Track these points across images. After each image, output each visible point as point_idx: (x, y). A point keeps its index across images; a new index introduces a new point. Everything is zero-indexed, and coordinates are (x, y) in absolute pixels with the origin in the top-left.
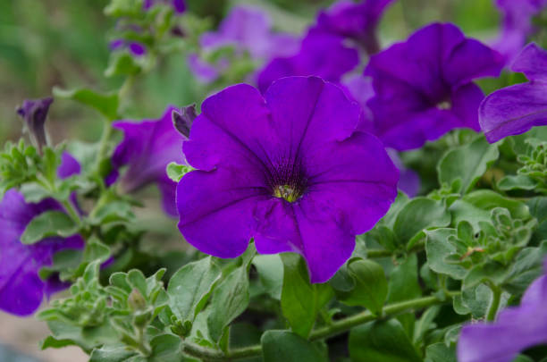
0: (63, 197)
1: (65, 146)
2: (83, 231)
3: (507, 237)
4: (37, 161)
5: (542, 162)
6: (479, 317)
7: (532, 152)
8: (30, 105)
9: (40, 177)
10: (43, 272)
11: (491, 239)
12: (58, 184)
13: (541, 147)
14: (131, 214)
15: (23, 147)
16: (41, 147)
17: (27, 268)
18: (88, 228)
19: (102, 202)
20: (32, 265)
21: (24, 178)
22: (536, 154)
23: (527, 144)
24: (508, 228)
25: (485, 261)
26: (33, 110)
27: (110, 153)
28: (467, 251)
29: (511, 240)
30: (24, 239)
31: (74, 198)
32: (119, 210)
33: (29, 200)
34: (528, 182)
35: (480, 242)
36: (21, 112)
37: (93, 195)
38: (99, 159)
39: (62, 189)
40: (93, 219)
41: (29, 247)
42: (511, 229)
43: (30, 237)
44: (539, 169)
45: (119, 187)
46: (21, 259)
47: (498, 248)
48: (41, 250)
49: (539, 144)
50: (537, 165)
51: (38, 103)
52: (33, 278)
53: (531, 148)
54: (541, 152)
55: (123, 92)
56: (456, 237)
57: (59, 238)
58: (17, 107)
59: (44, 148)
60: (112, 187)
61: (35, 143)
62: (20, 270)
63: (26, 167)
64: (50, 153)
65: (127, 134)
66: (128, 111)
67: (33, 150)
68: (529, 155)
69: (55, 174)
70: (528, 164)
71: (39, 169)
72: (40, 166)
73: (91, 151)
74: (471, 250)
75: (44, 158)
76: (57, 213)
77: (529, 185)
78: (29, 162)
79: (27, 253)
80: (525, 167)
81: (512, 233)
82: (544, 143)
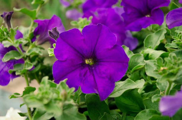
0: (17, 46)
1: (18, 28)
2: (24, 57)
3: (175, 64)
4: (7, 33)
5: (181, 39)
6: (163, 91)
7: (177, 35)
8: (5, 14)
9: (9, 39)
10: (10, 71)
11: (170, 65)
12: (15, 41)
13: (181, 33)
14: (40, 52)
15: (3, 28)
16: (9, 28)
17: (5, 70)
18: (25, 56)
19: (30, 47)
20: (6, 69)
21: (3, 39)
22: (178, 36)
23: (176, 32)
24: (176, 61)
25: (168, 73)
26: (6, 15)
27: (33, 31)
28: (160, 68)
29: (177, 65)
30: (3, 60)
31: (20, 46)
32: (36, 51)
33: (5, 46)
34: (176, 45)
35: (165, 65)
36: (2, 16)
37: (27, 45)
38: (30, 32)
39: (17, 43)
40: (27, 54)
41: (5, 63)
42: (177, 61)
43: (5, 59)
44: (180, 41)
45: (36, 43)
46: (3, 66)
47: (172, 68)
48: (9, 64)
49: (180, 32)
50: (179, 40)
51: (8, 13)
52: (7, 73)
53: (177, 33)
54: (180, 35)
55: (38, 10)
56: (156, 63)
57: (15, 60)
58: (1, 14)
59: (10, 29)
60: (34, 42)
61: (7, 27)
62: (2, 70)
63: (4, 35)
64: (12, 31)
65: (39, 24)
66: (39, 16)
67: (6, 29)
68: (176, 36)
69: (14, 37)
70: (176, 39)
71: (8, 36)
72: (9, 35)
73: (27, 30)
74: (162, 68)
75: (10, 32)
76: (15, 51)
77: (176, 46)
78: (5, 33)
79: (5, 64)
80: (175, 40)
81: (177, 63)
82: (181, 32)
